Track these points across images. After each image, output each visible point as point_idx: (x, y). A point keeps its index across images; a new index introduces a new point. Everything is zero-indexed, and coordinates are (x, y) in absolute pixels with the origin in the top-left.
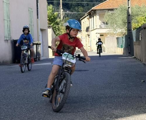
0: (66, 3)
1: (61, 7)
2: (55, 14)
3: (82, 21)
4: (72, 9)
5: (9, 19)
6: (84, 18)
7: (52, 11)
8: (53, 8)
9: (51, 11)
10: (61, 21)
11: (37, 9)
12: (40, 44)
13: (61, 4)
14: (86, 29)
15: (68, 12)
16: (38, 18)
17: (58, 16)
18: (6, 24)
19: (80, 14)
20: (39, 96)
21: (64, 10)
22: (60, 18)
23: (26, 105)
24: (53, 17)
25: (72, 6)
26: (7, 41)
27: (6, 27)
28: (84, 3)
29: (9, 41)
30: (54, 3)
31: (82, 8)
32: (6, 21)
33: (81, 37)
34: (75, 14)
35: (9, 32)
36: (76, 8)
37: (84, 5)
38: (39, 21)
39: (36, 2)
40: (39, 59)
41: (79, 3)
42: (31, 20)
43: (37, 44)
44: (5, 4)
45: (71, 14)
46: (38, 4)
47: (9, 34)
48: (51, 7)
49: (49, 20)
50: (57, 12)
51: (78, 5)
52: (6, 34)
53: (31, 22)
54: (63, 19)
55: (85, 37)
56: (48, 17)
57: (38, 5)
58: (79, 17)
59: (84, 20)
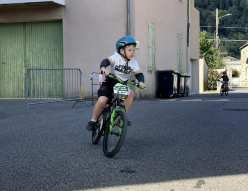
0: (222, 28)
1: (217, 34)
2: (209, 41)
3: (242, 51)
4: (230, 36)
5: (154, 46)
6: (245, 46)
7: (206, 38)
8: (206, 34)
9: (204, 38)
10: (215, 50)
11: (188, 35)
12: (189, 77)
13: (217, 29)
14: (246, 60)
15: (225, 39)
16: (188, 46)
17: (212, 44)
18: (150, 52)
19: (240, 42)
20: (187, 137)
21: (219, 36)
22: (215, 47)
23: (172, 147)
24: (206, 45)
25: (230, 33)
26: (151, 71)
27: (150, 56)
28: (245, 29)
29: (153, 72)
30: (208, 29)
31: (242, 35)
32: (150, 49)
33: (240, 70)
34: (234, 41)
35: (153, 62)
36: (235, 35)
37: (246, 31)
38: (189, 50)
39: (187, 27)
40: (187, 95)
41: (239, 29)
42: (180, 47)
43: (185, 77)
44: (150, 29)
45: (228, 42)
46: (189, 29)
47: (154, 64)
48: (204, 33)
49: (201, 49)
50: (211, 39)
51: (238, 31)
52: (151, 64)
53: (180, 50)
54: (218, 47)
55: (245, 70)
56: (200, 45)
57: (189, 31)
58: (238, 46)
59: (244, 49)
